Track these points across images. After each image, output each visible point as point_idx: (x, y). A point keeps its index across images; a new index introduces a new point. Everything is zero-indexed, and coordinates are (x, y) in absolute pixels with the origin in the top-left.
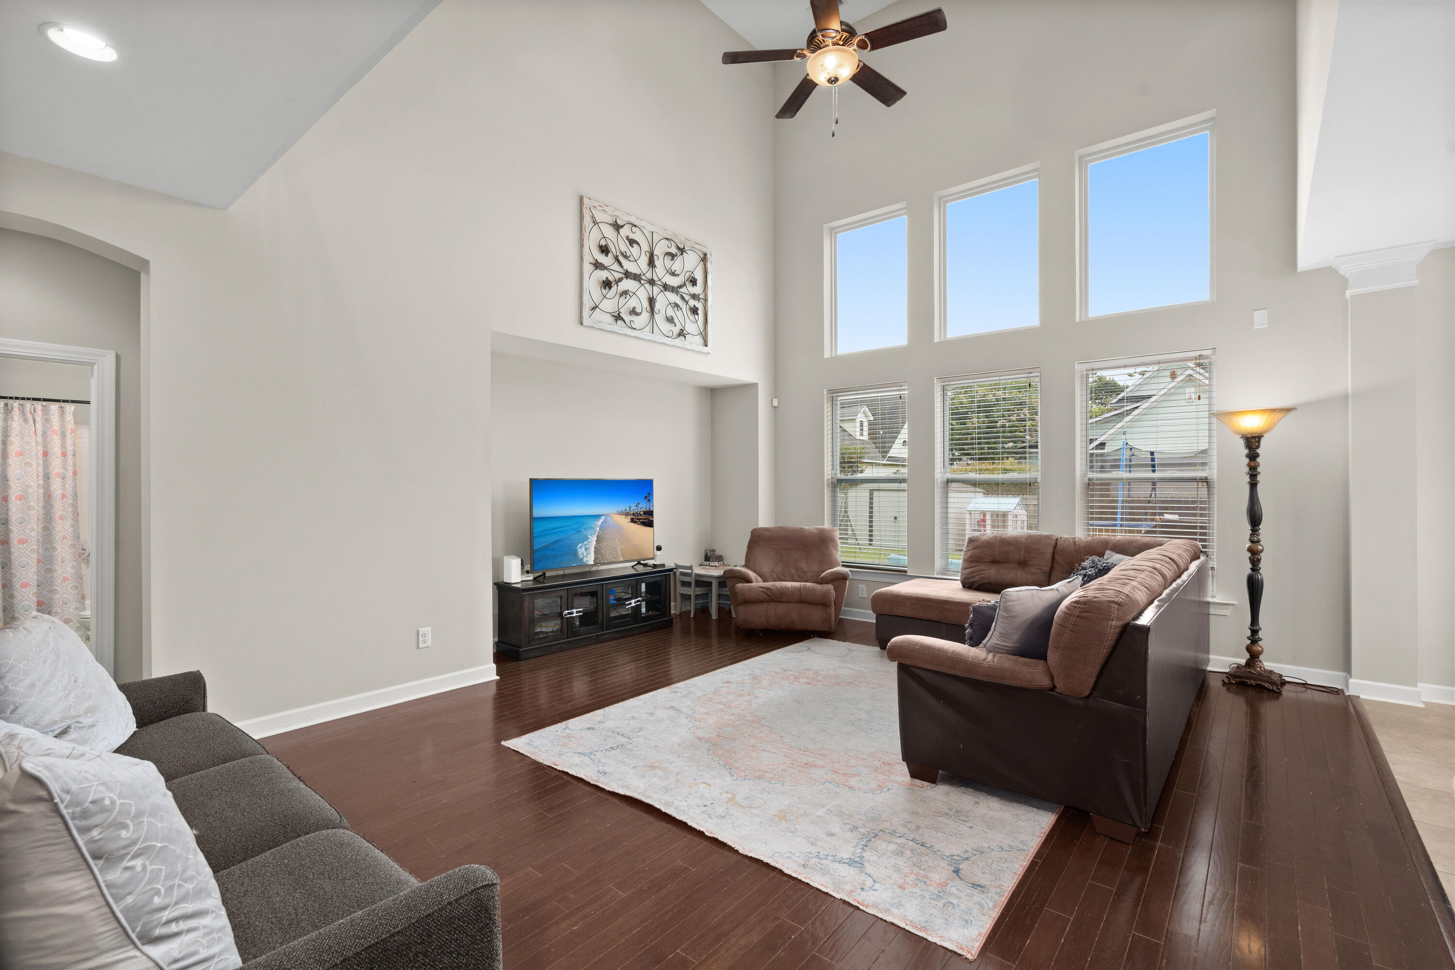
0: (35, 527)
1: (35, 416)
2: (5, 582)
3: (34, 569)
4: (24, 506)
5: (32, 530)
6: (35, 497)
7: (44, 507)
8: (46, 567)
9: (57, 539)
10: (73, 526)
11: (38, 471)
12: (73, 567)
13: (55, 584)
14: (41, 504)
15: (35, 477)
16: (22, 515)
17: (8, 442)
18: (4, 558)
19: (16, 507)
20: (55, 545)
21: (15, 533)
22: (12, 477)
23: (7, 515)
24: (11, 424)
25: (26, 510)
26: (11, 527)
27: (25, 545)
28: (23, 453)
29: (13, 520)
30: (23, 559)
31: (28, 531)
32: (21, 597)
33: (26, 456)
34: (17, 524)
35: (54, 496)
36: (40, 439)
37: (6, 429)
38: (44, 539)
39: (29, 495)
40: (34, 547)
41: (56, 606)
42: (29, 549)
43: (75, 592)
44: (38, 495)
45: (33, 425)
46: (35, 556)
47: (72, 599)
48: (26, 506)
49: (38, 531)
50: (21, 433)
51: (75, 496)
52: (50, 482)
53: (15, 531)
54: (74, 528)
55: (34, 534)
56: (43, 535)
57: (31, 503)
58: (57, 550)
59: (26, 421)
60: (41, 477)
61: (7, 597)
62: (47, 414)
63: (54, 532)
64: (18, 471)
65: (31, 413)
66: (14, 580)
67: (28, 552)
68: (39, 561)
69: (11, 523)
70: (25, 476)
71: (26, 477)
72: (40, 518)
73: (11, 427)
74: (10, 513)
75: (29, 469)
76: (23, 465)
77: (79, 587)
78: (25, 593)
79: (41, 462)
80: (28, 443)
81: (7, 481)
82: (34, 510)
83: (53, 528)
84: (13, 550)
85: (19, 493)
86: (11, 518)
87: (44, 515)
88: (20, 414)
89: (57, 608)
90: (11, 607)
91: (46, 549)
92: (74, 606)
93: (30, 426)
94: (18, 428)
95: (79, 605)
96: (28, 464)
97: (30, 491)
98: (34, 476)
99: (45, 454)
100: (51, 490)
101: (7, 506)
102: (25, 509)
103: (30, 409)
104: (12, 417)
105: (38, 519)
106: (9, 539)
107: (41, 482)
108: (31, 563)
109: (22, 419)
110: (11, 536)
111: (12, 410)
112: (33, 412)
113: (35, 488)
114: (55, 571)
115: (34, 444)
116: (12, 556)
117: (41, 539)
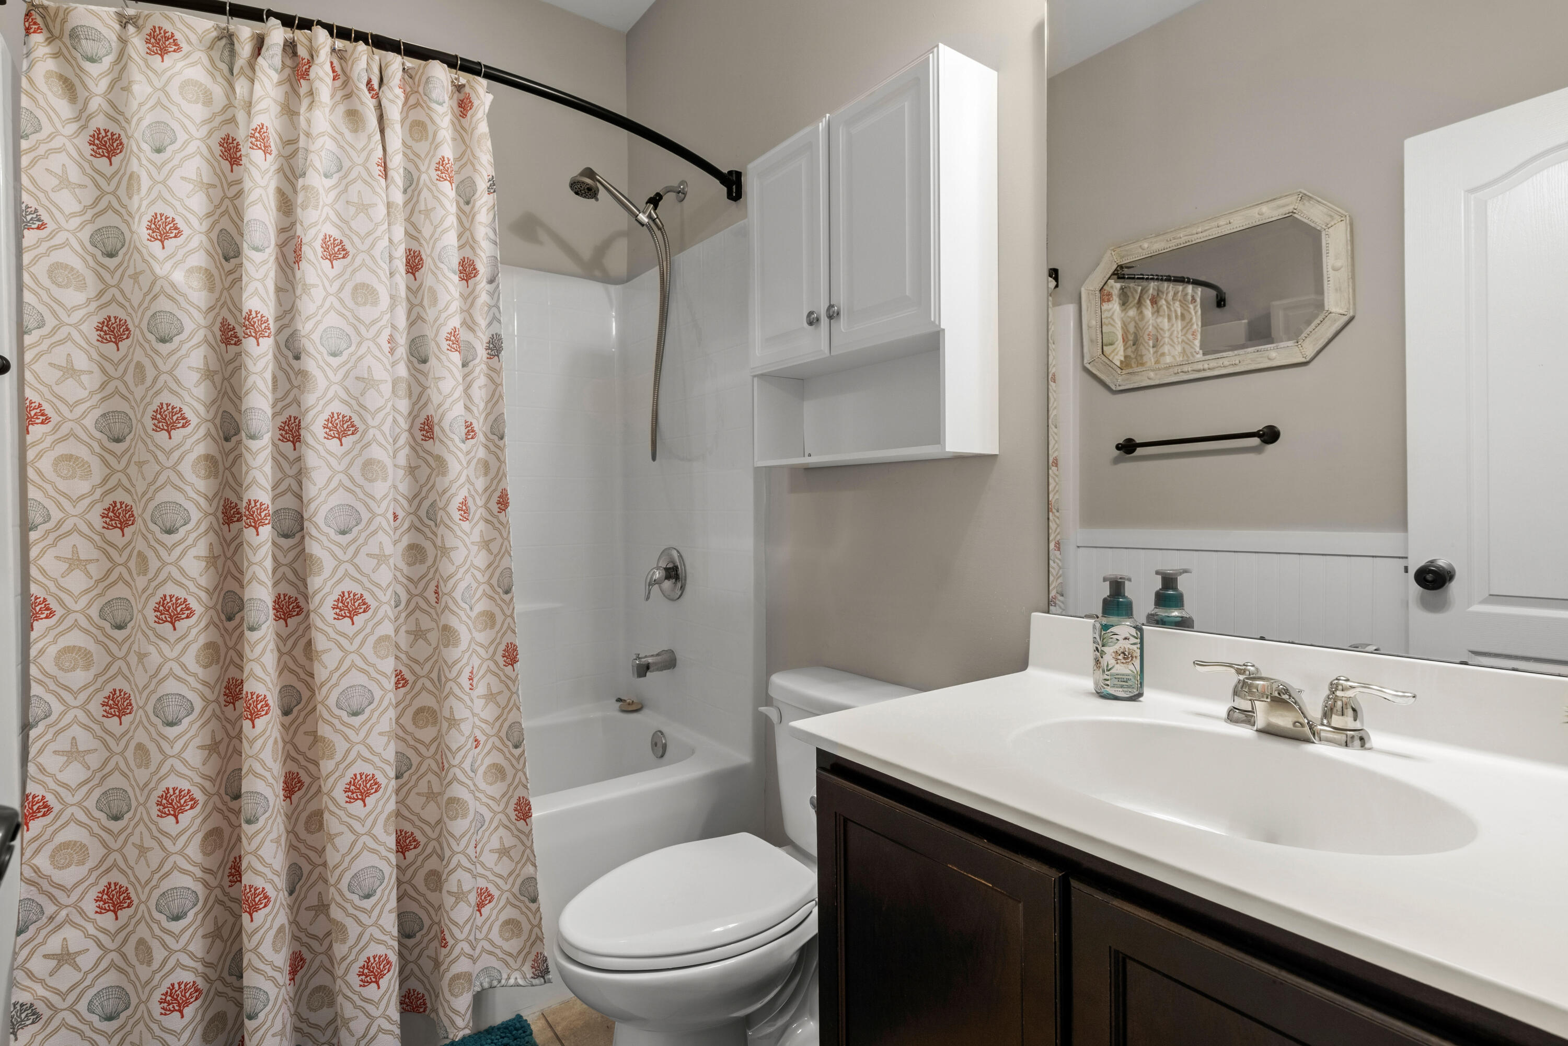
0: (389, 549)
1: (384, 102)
2: (295, 769)
3: (387, 721)
4: (351, 464)
5: (381, 558)
6: (386, 428)
7: (412, 470)
8: (417, 703)
9: (457, 595)
10: (486, 544)
11: (394, 327)
12: (490, 697)
13: (455, 778)
14: (402, 459)
15: (386, 347)
16: (348, 499)
17: (300, 199)
18: (292, 671)
19: (330, 466)
20: (454, 622)
21: (327, 573)
22: (316, 336)
23: (300, 498)
24: (309, 121)
25: (359, 479)
26: (314, 548)
27: (359, 619)
28: (348, 247)
29: (320, 519)
30: (356, 678)
31: (367, 564)
32: (348, 838)
33: (358, 261)
34: (331, 532)
35: (446, 424)
36: (398, 198)
37: (291, 148)
38: (411, 596)
39: (368, 418)
40: (387, 629)
41: (459, 865)
42: (372, 640)
43: (496, 790)
44: (395, 420)
45: (378, 136)
46: (388, 665)
47: (488, 815)
48: (359, 462)
49: (396, 568)
50: (340, 168)
51: (497, 432)
52: (425, 375)
53: (328, 563)
54: (489, 551)
55: (385, 576)
56: (410, 579)
57: (376, 452)
58: (456, 644)
59: (353, 116)
60: (402, 351)
61: (301, 829)
62: (417, 104)
63: (446, 568)
64: (332, 320)
65: (370, 87)
66: (327, 766)
67: (368, 650)
68: (401, 681)
69: (314, 532)
70: (355, 339)
71: (360, 344)
72: (401, 514)
73: (308, 135)
74: (311, 490)
75: (367, 313)
76: (346, 294)
77: (510, 771)
78: (362, 821)
79: (403, 292)
80: (364, 208)
81: (297, 358)
82: (385, 479)
83: (444, 551)
84: (321, 643)
85: (337, 407)
86: (313, 506)
87: (410, 502)
88: (335, 91)
89: (460, 874)
90: (315, 866)
91: (418, 634)
92: (495, 843)
93: (369, 137)
94: (330, 144)
95: (509, 841)
96: (364, 293)
97: (373, 400)
98: (383, 340)
99: (414, 264)
100: (436, 399)
101: (299, 459)
102: (356, 472)
103: (368, 69)
104: (311, 93)
105: (395, 517)
106: (306, 597)
107: (402, 370)
108: (378, 694)
109: (341, 109)
110: (315, 582)
111: (310, 62)
112: (376, 86)
113: (386, 389)
114: (453, 722)
115: (382, 210)
116: (316, 664)
117: (404, 597)
